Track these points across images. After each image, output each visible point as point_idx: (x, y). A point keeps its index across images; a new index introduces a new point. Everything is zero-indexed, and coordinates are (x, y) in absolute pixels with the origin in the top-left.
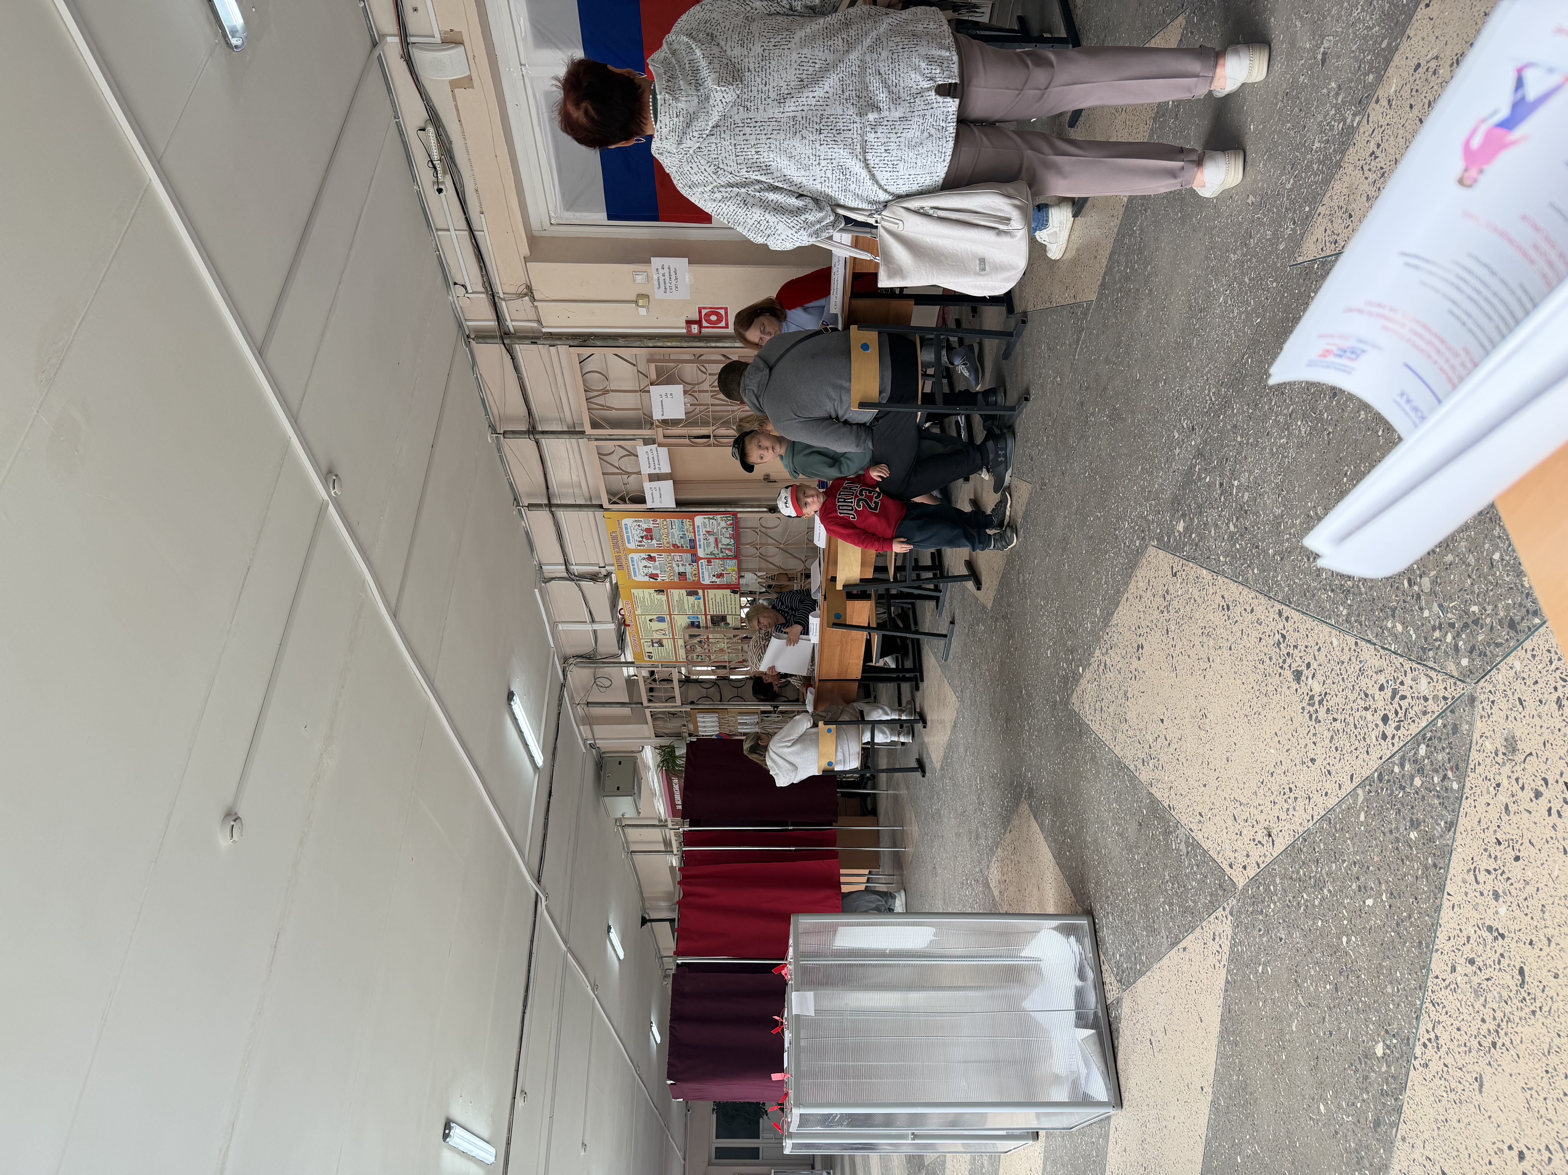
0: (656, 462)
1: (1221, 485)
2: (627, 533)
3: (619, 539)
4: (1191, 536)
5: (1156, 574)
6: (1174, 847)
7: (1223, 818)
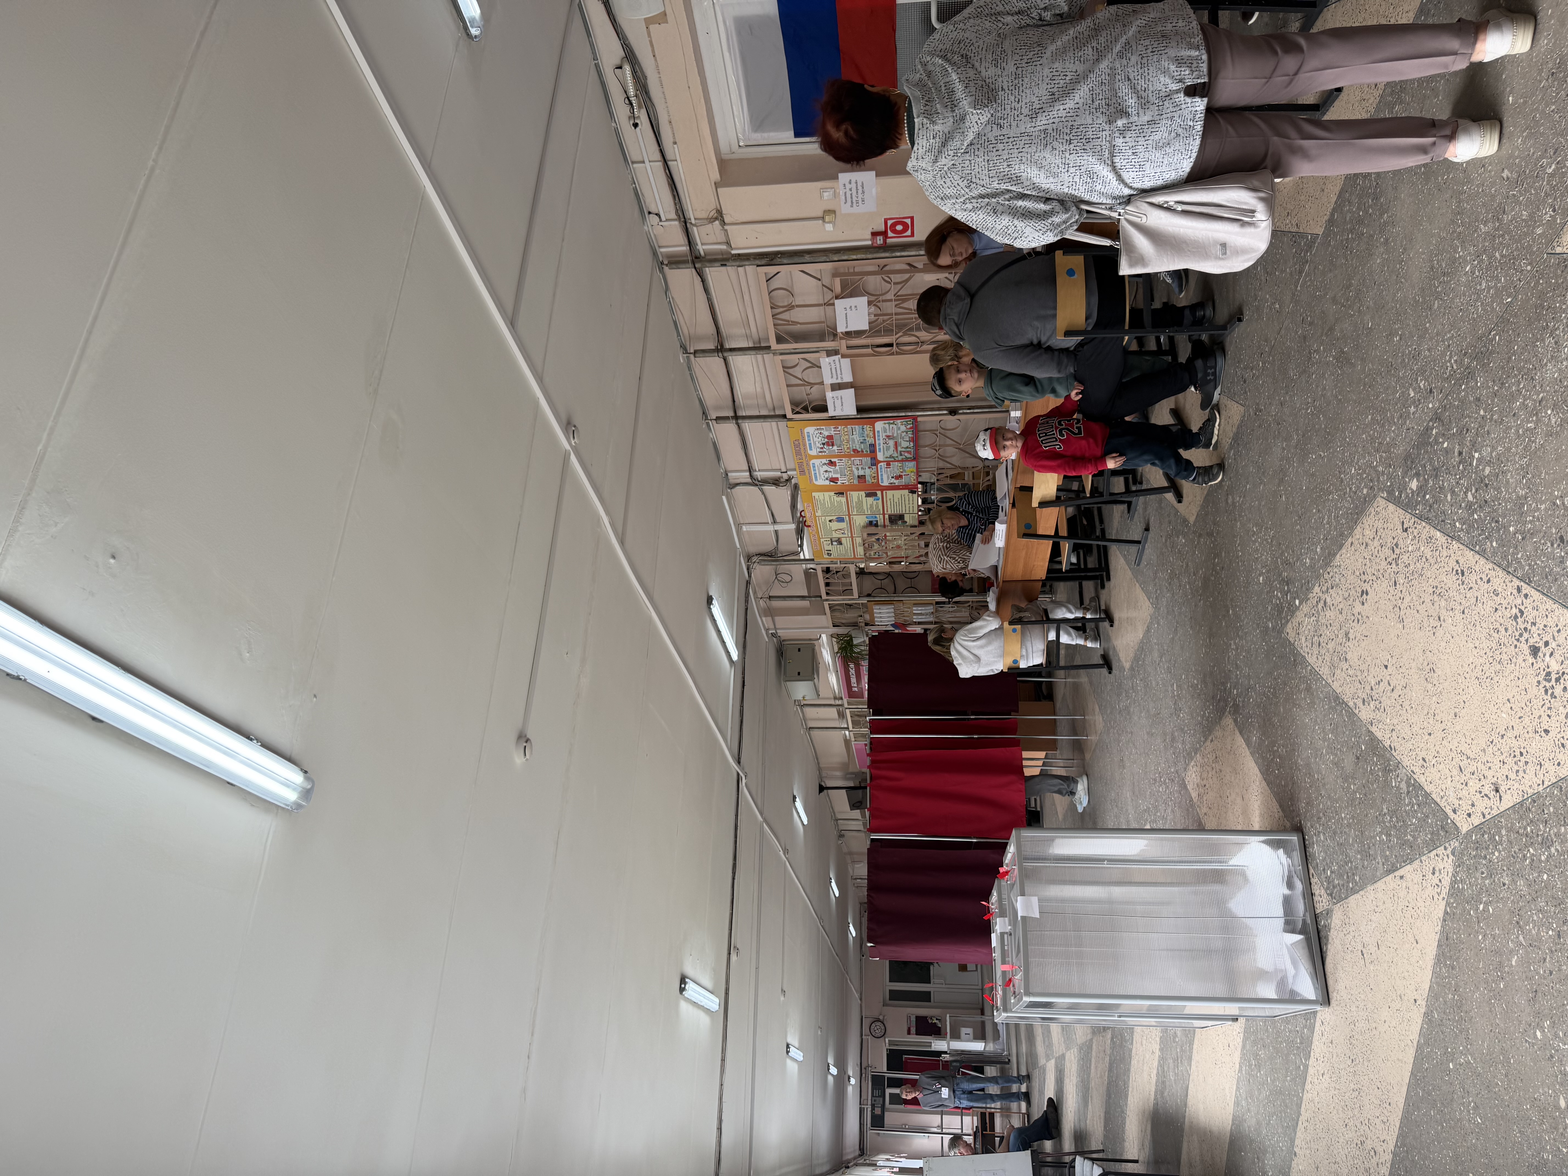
0: (839, 372)
1: (1460, 453)
3: (801, 446)
4: (1424, 496)
5: (1385, 525)
6: (1394, 784)
7: (1448, 767)
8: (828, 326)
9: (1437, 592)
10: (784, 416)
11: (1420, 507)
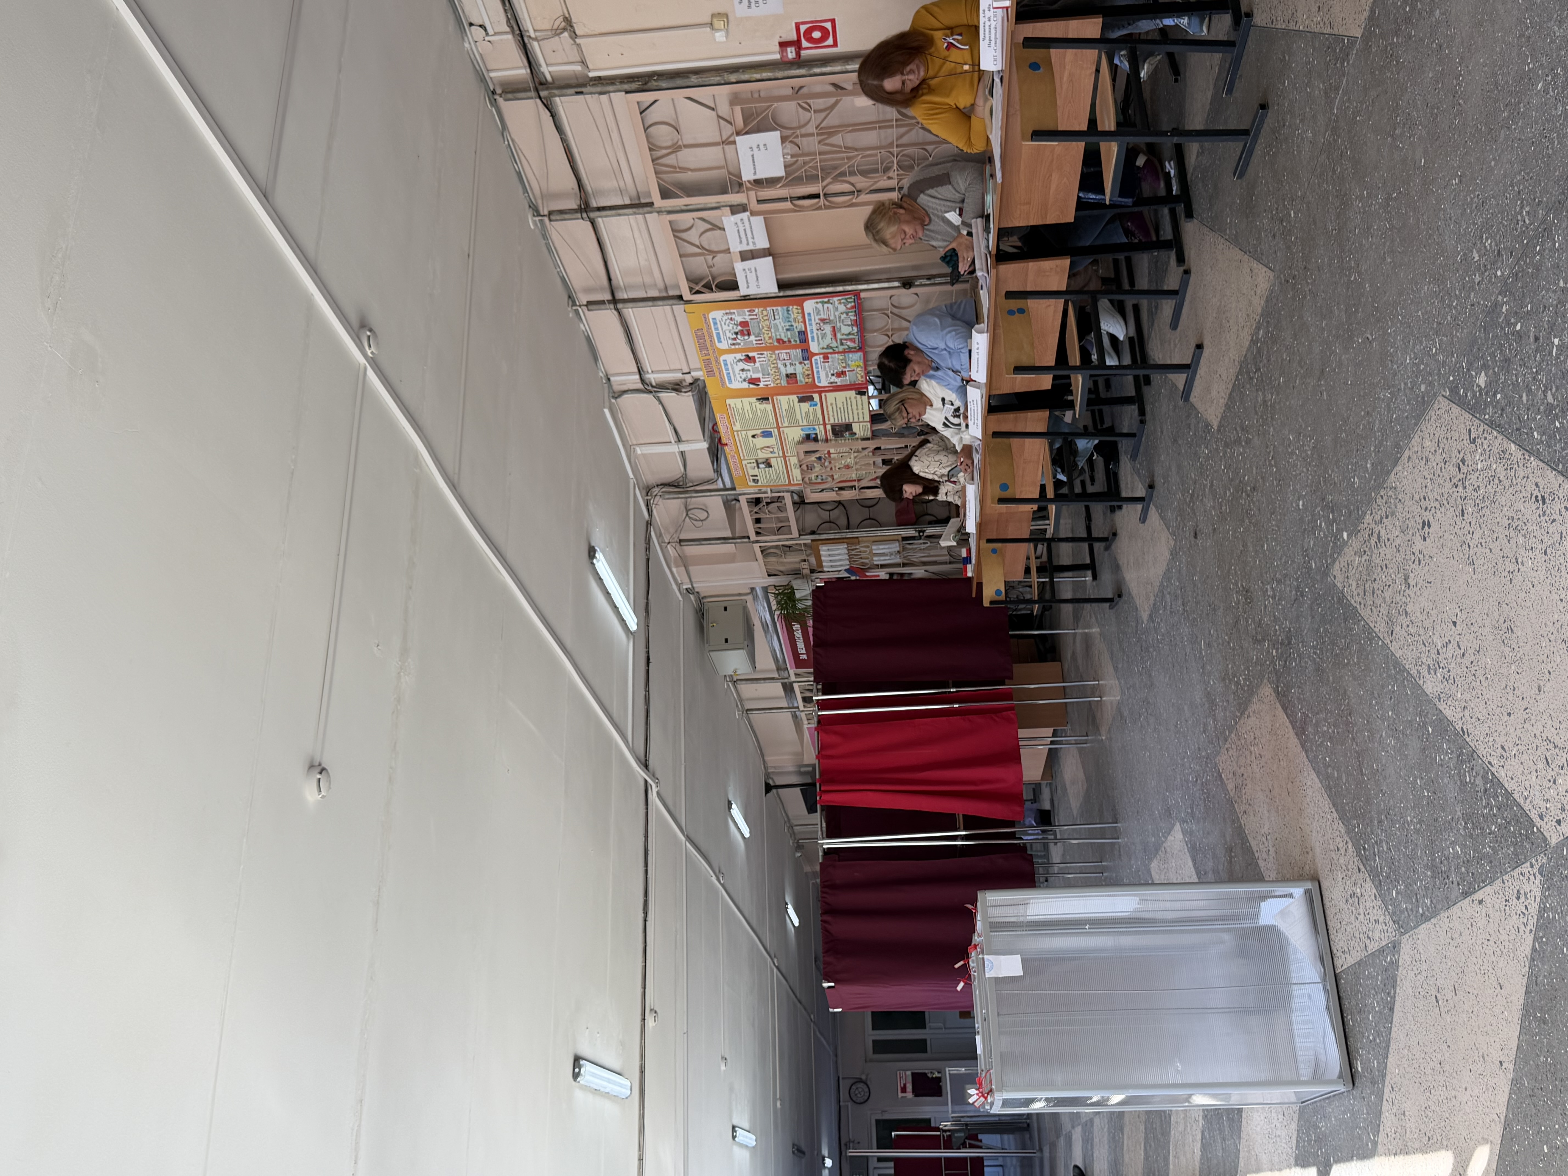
0: (749, 235)
1: (1537, 339)
2: (717, 329)
3: (707, 338)
4: (1495, 395)
5: (1449, 434)
6: (1468, 780)
7: (1531, 758)
8: (730, 173)
9: (1514, 526)
10: (680, 297)
11: (1490, 410)
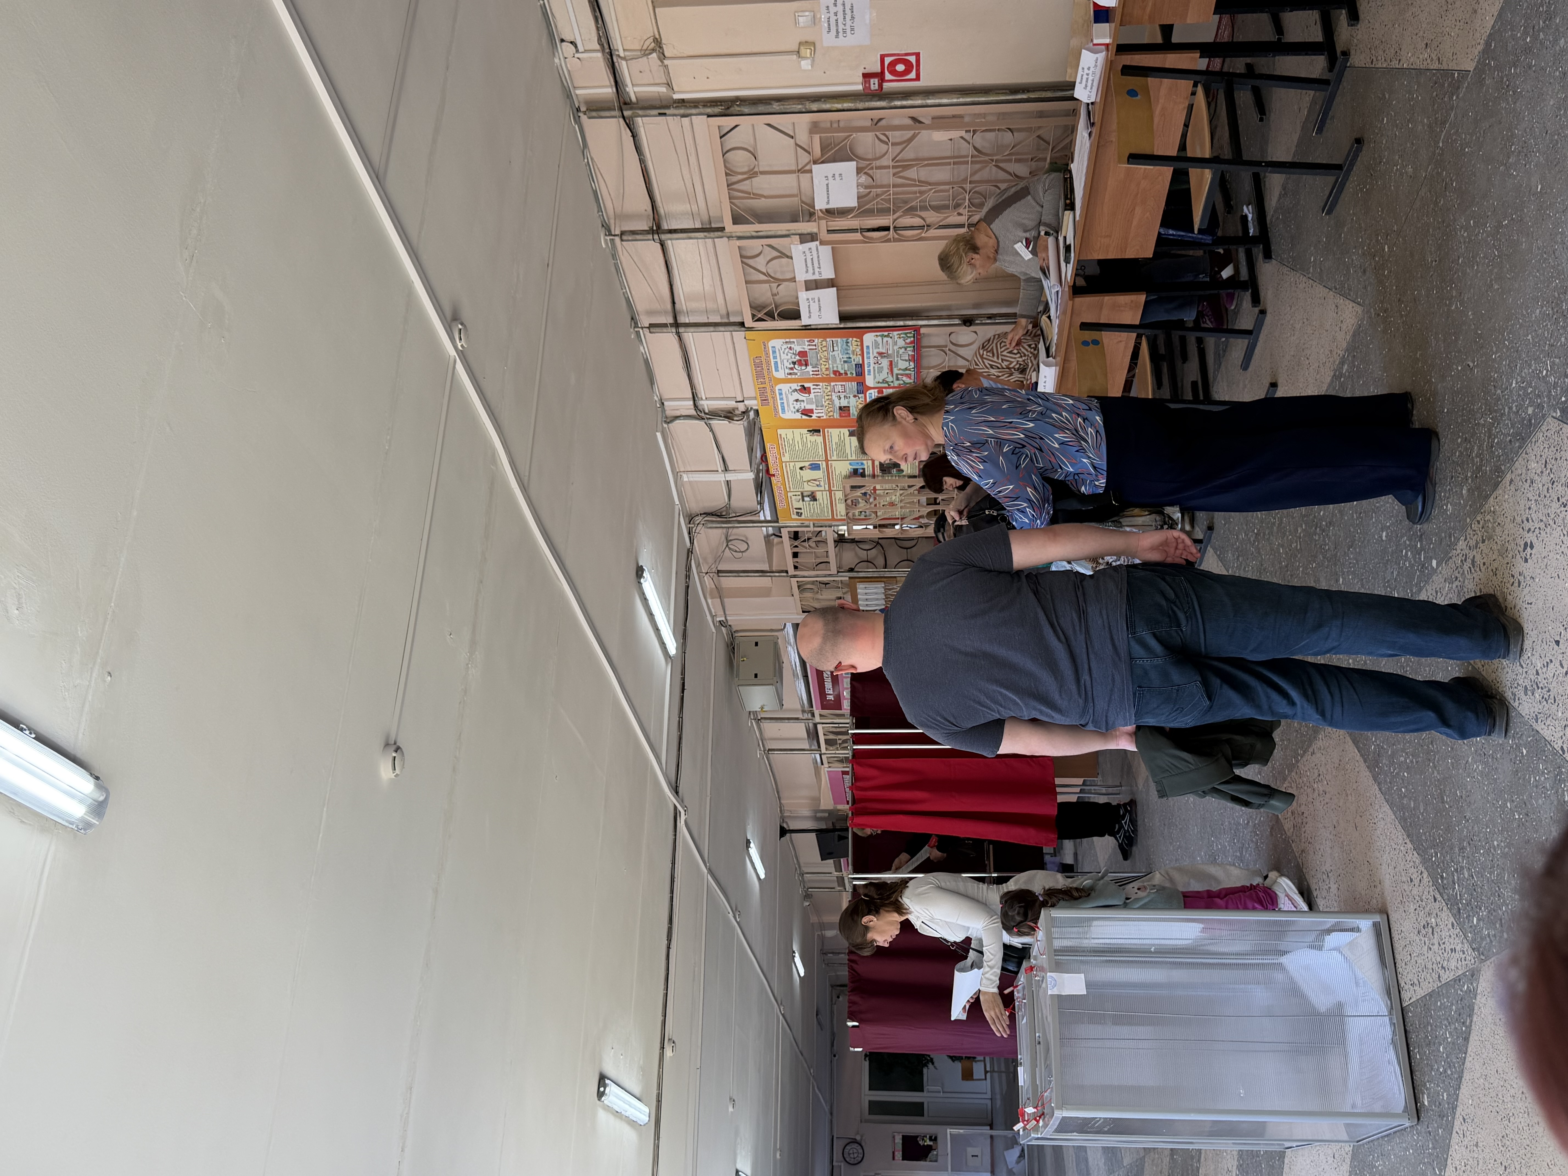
0: (816, 265)
2: (775, 358)
3: (764, 366)
5: (1558, 454)
8: (803, 202)
10: (742, 324)
